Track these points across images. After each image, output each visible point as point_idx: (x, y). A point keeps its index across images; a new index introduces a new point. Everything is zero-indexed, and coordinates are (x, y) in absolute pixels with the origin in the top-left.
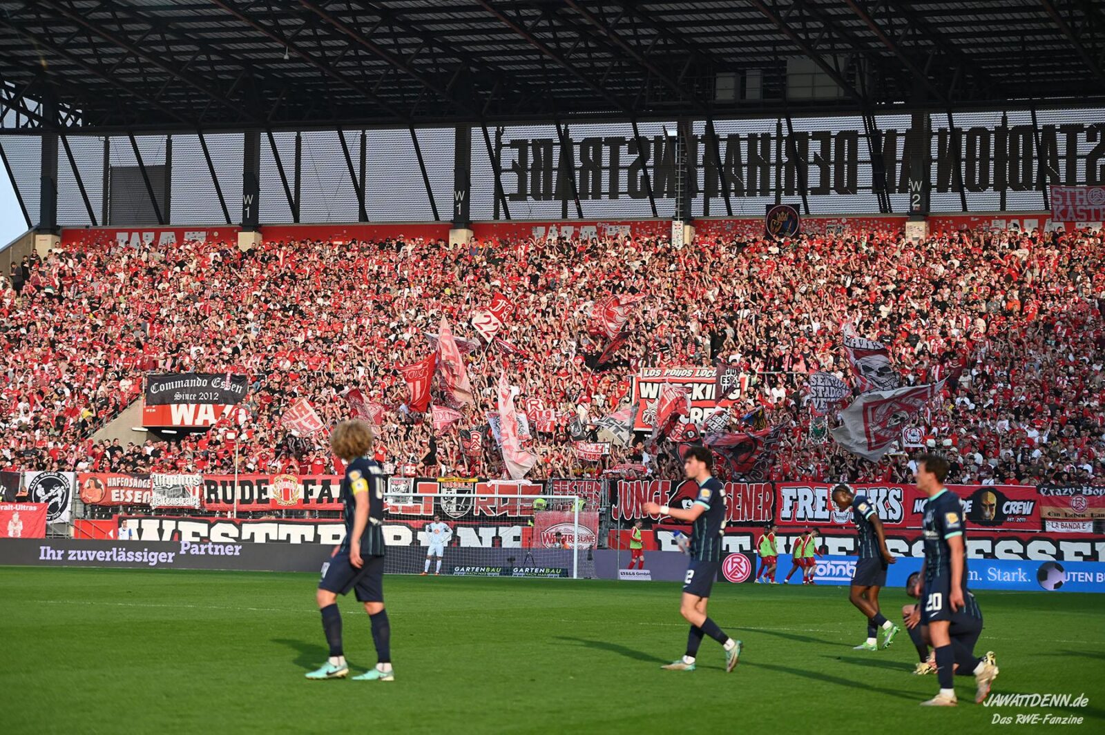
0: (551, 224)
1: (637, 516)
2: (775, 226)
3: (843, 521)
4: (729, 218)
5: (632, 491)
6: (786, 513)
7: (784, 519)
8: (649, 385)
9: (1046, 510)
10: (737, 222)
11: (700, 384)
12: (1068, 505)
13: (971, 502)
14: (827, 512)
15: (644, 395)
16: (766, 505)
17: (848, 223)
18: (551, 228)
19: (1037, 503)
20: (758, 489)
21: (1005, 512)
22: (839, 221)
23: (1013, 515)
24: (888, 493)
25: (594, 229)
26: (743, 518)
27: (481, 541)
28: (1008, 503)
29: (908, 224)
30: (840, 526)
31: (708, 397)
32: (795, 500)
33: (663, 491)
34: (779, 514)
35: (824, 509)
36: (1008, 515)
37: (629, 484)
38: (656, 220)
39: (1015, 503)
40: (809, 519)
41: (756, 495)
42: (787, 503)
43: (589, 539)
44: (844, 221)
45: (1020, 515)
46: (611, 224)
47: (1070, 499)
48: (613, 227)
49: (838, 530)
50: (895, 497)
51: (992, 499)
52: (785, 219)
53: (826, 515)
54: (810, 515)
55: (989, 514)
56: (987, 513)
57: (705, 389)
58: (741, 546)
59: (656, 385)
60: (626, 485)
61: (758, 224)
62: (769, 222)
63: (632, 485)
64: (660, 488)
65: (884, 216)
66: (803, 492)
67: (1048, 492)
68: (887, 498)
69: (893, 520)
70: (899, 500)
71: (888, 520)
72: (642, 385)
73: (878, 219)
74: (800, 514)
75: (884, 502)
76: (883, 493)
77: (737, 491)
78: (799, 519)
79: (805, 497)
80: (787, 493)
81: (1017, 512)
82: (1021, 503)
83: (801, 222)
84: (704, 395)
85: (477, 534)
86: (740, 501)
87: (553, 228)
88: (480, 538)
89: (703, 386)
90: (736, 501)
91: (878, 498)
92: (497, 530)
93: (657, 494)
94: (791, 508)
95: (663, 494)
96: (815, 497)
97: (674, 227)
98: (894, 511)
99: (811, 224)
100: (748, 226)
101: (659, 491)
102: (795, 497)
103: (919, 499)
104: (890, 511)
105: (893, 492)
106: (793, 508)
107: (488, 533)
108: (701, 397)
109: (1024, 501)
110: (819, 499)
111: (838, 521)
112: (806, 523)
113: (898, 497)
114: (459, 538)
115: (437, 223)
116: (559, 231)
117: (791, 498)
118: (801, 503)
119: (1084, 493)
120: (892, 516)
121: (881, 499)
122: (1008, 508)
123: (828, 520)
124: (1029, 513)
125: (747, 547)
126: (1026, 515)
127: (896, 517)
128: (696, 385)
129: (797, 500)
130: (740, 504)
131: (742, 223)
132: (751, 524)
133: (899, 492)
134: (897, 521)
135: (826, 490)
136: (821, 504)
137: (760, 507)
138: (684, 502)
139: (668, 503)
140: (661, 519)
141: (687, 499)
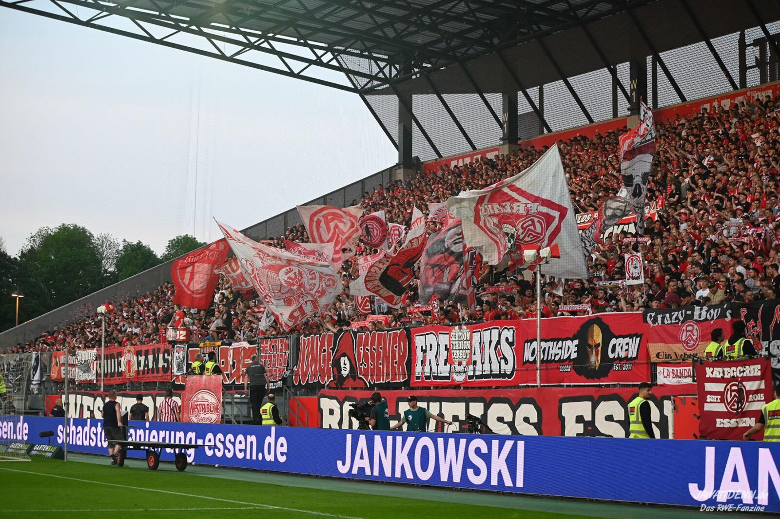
1: (311, 379)
3: (461, 379)
6: (418, 369)
7: (416, 377)
9: (654, 348)
12: (677, 340)
13: (576, 342)
14: (448, 367)
16: (401, 358)
19: (644, 337)
20: (394, 339)
21: (611, 356)
23: (619, 359)
24: (500, 335)
26: (383, 379)
28: (613, 341)
30: (457, 386)
32: (424, 352)
33: (329, 346)
34: (414, 372)
35: (446, 362)
36: (614, 359)
39: (620, 340)
40: (434, 377)
41: (393, 347)
42: (420, 355)
43: (215, 408)
45: (626, 358)
47: (679, 329)
50: (507, 340)
51: (597, 336)
53: (444, 370)
54: (435, 372)
55: (595, 359)
56: (593, 359)
63: (308, 339)
64: (327, 343)
66: (429, 339)
67: (655, 321)
68: (498, 343)
69: (505, 375)
70: (511, 344)
71: (499, 375)
74: (428, 371)
75: (496, 349)
76: (495, 335)
77: (379, 341)
78: (426, 377)
79: (431, 347)
80: (419, 342)
81: (623, 354)
82: (627, 340)
86: (381, 356)
90: (379, 359)
91: (491, 342)
93: (324, 351)
94: (422, 361)
95: (328, 351)
96: (438, 345)
98: (506, 361)
102: (424, 347)
103: (528, 341)
104: (503, 361)
105: (505, 333)
106: (424, 362)
109: (631, 337)
110: (442, 348)
111: (457, 378)
112: (432, 382)
113: (511, 340)
117: (421, 348)
118: (428, 355)
119: (696, 317)
120: (504, 368)
121: (493, 344)
122: (613, 351)
123: (448, 378)
124: (635, 355)
126: (632, 359)
127: (508, 368)
129: (426, 350)
133: (511, 331)
134: (510, 376)
135: (448, 335)
136: (443, 354)
137: (396, 363)
138: (342, 359)
139: (331, 362)
140: (327, 383)
141: (344, 355)
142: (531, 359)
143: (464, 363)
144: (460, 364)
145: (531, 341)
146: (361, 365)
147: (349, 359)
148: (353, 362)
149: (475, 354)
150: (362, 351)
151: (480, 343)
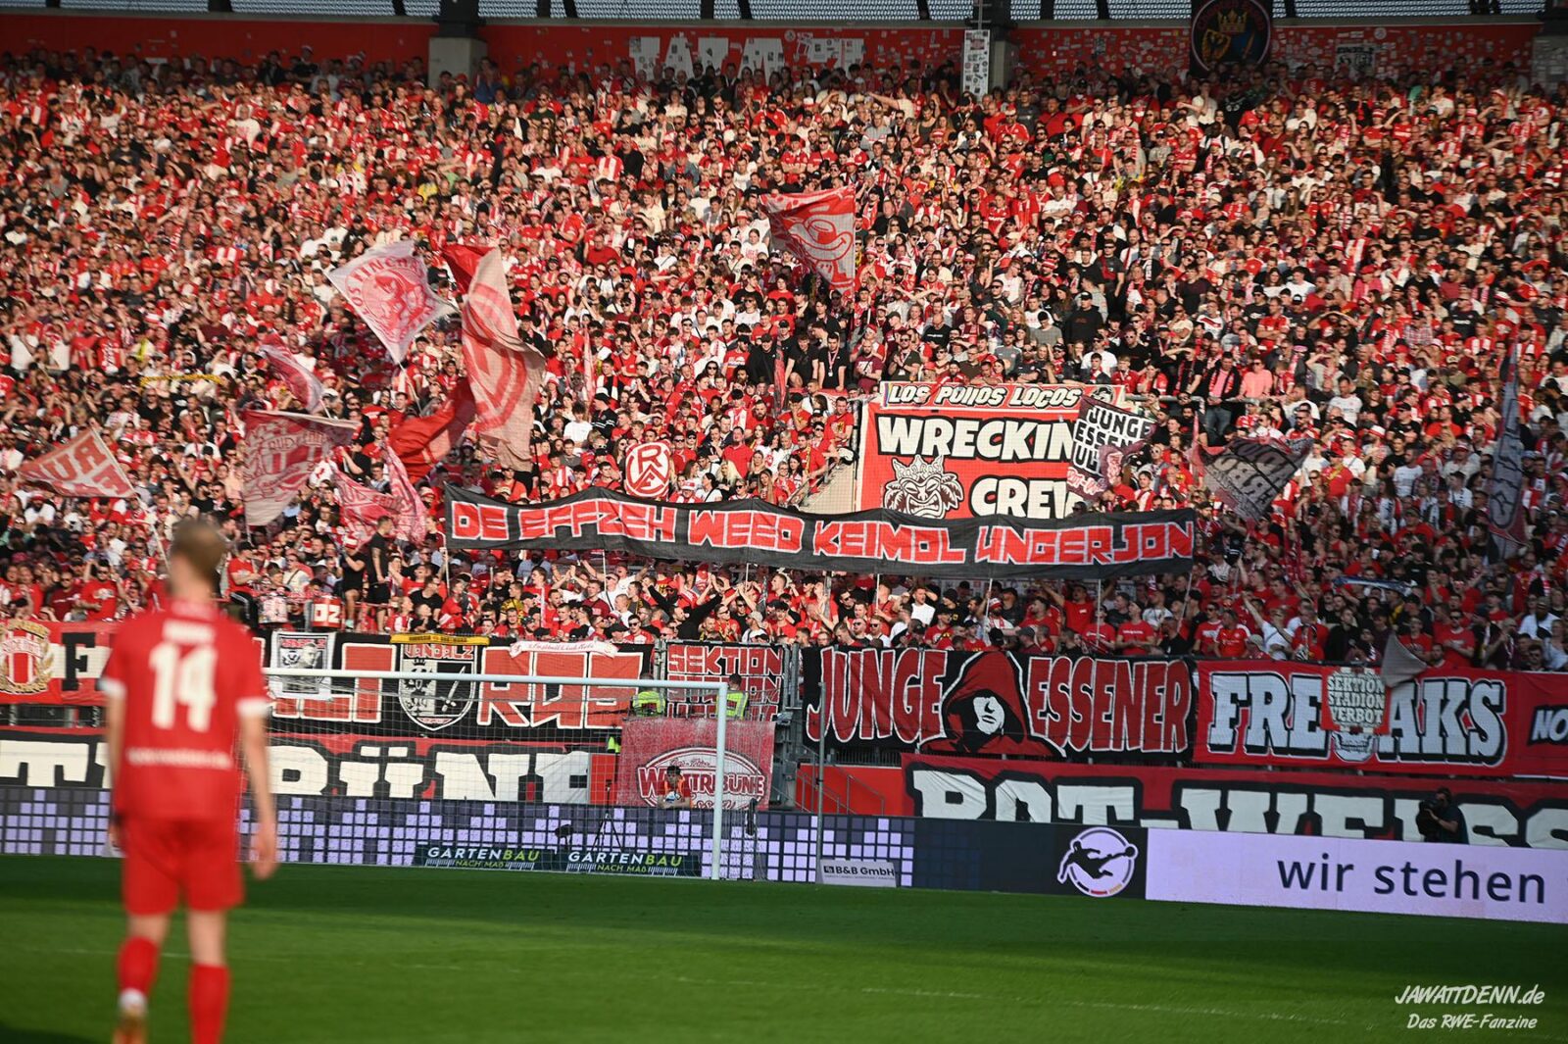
0: (675, 32)
1: (867, 733)
2: (1214, 46)
3: (1358, 757)
4: (1101, 25)
5: (855, 674)
6: (1220, 733)
7: (1214, 747)
8: (900, 422)
10: (1120, 34)
11: (1021, 421)
14: (1320, 734)
15: (888, 446)
16: (1173, 714)
17: (1390, 38)
18: (674, 41)
20: (1155, 675)
22: (1369, 34)
24: (1469, 692)
25: (775, 46)
26: (1117, 744)
27: (493, 787)
29: (1539, 42)
30: (1352, 767)
31: (1039, 454)
32: (1243, 704)
33: (928, 674)
34: (1205, 736)
35: (1312, 727)
37: (848, 656)
38: (925, 26)
40: (1277, 750)
41: (1150, 690)
42: (1224, 711)
43: (747, 784)
44: (1380, 33)
46: (819, 34)
48: (823, 42)
49: (1346, 779)
50: (1486, 701)
52: (1239, 27)
53: (1317, 740)
54: (1279, 741)
57: (1033, 434)
58: (1111, 810)
59: (916, 424)
60: (840, 660)
61: (1171, 41)
62: (1198, 35)
63: (856, 659)
64: (921, 666)
65: (1479, 22)
66: (1261, 684)
68: (1466, 704)
69: (1480, 758)
70: (1495, 709)
71: (1468, 757)
72: (884, 422)
73: (1465, 30)
74: (1255, 737)
75: (1458, 713)
76: (1457, 691)
77: (1104, 677)
78: (1251, 748)
79: (1268, 697)
80: (1225, 686)
83: (1275, 36)
84: (1031, 448)
85: (485, 768)
86: (1112, 703)
87: (680, 41)
88: (492, 781)
89: (1028, 427)
90: (1102, 703)
91: (1444, 702)
92: (533, 762)
93: (914, 681)
94: (1233, 722)
95: (929, 680)
96: (1290, 696)
97: (967, 43)
98: (1483, 736)
99: (1298, 41)
100: (1146, 46)
101: (920, 674)
102: (1242, 697)
103: (1546, 708)
104: (1474, 736)
105: (1481, 690)
106: (1239, 723)
107: (509, 768)
108: (1024, 454)
110: (1302, 702)
111: (1346, 755)
112: (1270, 759)
113: (1495, 701)
114: (440, 778)
115: (399, 20)
116: (693, 47)
117: (1234, 698)
118: (1258, 711)
120: (1477, 746)
121: (1453, 706)
123: (1323, 752)
125: (1125, 812)
127: (1489, 749)
128: (1012, 425)
129: (1248, 702)
130: (1111, 711)
131: (1131, 38)
132: (1135, 757)
133: (1496, 689)
134: (1491, 760)
135: (1319, 682)
136: (1305, 713)
137: (1159, 718)
138: (979, 704)
139: (940, 705)
140: (922, 742)
141: (986, 694)
142: (1556, 737)
143: (1368, 731)
144: (1355, 731)
145: (1556, 709)
146: (1043, 714)
147: (1000, 701)
148: (1015, 708)
149: (1398, 717)
150: (1047, 692)
151: (1414, 703)
